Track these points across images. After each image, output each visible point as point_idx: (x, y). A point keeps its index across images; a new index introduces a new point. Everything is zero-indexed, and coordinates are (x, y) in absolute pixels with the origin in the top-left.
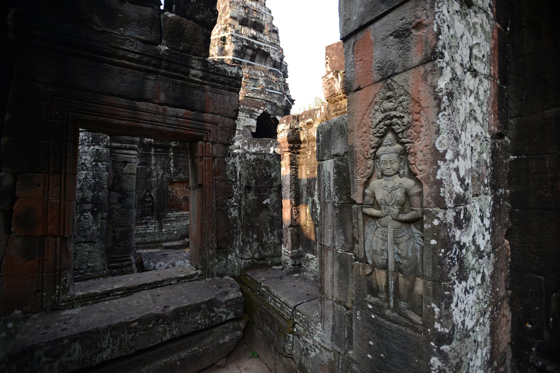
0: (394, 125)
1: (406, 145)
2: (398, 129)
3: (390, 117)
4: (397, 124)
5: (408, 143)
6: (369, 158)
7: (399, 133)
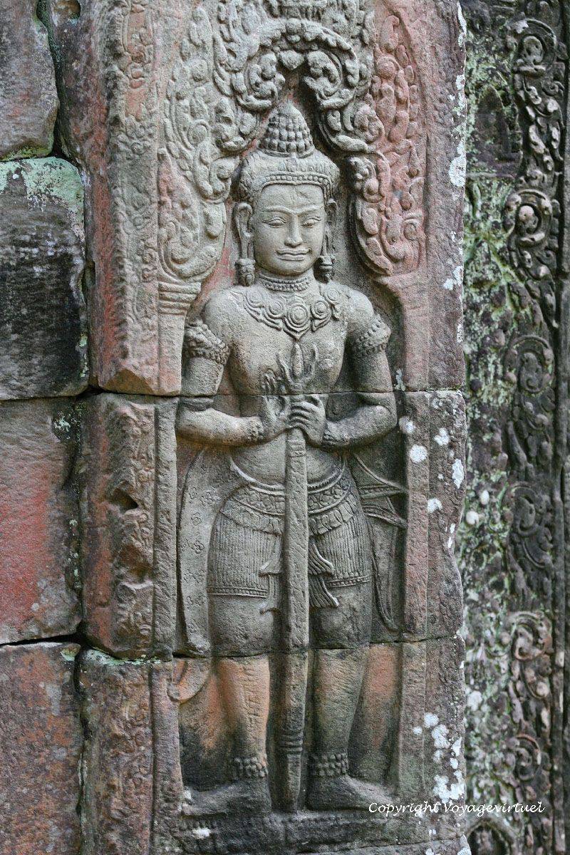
0: (316, 77)
1: (354, 160)
2: (329, 95)
3: (304, 40)
4: (326, 72)
5: (361, 152)
6: (216, 194)
7: (330, 109)
